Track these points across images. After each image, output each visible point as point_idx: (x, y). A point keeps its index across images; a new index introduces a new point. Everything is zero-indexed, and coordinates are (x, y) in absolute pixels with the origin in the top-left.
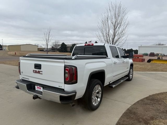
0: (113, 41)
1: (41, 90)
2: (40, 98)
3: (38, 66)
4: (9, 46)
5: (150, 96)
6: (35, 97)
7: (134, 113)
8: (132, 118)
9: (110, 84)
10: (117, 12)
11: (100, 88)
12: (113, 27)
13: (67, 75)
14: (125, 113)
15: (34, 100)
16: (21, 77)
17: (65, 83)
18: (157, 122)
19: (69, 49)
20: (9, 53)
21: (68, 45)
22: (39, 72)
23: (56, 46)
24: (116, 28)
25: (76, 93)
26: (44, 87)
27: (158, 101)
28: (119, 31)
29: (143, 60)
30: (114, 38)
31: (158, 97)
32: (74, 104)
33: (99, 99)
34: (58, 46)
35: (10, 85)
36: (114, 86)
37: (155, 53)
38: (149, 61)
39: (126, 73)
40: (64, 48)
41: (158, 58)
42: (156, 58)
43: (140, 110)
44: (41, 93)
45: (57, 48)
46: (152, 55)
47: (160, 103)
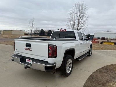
0: (77, 29)
1: (31, 62)
2: (29, 68)
3: (28, 45)
4: (3, 31)
5: (104, 66)
6: (26, 67)
7: (95, 79)
8: (94, 82)
9: (77, 58)
10: (81, 8)
11: (71, 61)
12: (77, 19)
13: (50, 52)
14: (88, 78)
15: (25, 69)
16: (15, 53)
17: (48, 57)
18: (111, 84)
19: (46, 34)
20: (3, 36)
21: (46, 31)
22: (29, 49)
23: (37, 32)
24: (80, 20)
25: (56, 64)
26: (33, 60)
27: (110, 70)
28: (82, 22)
29: (97, 42)
30: (78, 26)
31: (110, 67)
32: (54, 72)
33: (70, 69)
34: (38, 32)
35: (6, 59)
36: (80, 60)
37: (105, 37)
38: (102, 43)
39: (88, 51)
40: (42, 33)
41: (108, 41)
42: (106, 41)
43: (99, 77)
44: (30, 64)
45: (37, 33)
46: (103, 38)
47: (111, 71)
